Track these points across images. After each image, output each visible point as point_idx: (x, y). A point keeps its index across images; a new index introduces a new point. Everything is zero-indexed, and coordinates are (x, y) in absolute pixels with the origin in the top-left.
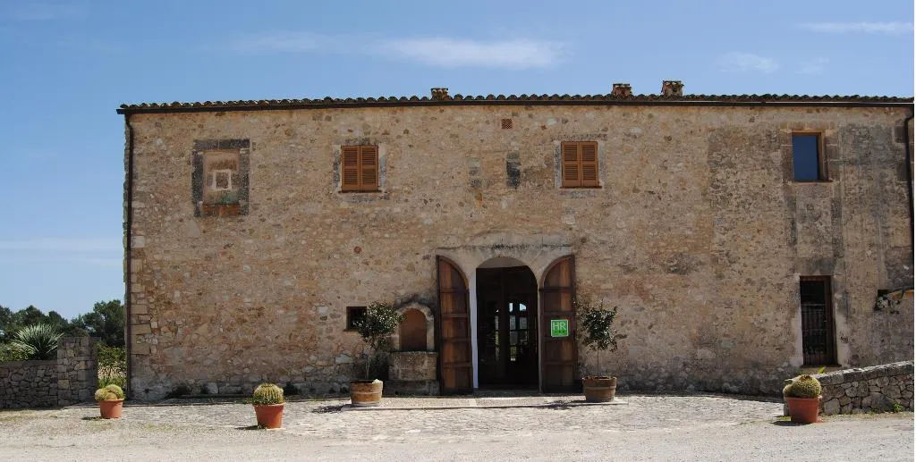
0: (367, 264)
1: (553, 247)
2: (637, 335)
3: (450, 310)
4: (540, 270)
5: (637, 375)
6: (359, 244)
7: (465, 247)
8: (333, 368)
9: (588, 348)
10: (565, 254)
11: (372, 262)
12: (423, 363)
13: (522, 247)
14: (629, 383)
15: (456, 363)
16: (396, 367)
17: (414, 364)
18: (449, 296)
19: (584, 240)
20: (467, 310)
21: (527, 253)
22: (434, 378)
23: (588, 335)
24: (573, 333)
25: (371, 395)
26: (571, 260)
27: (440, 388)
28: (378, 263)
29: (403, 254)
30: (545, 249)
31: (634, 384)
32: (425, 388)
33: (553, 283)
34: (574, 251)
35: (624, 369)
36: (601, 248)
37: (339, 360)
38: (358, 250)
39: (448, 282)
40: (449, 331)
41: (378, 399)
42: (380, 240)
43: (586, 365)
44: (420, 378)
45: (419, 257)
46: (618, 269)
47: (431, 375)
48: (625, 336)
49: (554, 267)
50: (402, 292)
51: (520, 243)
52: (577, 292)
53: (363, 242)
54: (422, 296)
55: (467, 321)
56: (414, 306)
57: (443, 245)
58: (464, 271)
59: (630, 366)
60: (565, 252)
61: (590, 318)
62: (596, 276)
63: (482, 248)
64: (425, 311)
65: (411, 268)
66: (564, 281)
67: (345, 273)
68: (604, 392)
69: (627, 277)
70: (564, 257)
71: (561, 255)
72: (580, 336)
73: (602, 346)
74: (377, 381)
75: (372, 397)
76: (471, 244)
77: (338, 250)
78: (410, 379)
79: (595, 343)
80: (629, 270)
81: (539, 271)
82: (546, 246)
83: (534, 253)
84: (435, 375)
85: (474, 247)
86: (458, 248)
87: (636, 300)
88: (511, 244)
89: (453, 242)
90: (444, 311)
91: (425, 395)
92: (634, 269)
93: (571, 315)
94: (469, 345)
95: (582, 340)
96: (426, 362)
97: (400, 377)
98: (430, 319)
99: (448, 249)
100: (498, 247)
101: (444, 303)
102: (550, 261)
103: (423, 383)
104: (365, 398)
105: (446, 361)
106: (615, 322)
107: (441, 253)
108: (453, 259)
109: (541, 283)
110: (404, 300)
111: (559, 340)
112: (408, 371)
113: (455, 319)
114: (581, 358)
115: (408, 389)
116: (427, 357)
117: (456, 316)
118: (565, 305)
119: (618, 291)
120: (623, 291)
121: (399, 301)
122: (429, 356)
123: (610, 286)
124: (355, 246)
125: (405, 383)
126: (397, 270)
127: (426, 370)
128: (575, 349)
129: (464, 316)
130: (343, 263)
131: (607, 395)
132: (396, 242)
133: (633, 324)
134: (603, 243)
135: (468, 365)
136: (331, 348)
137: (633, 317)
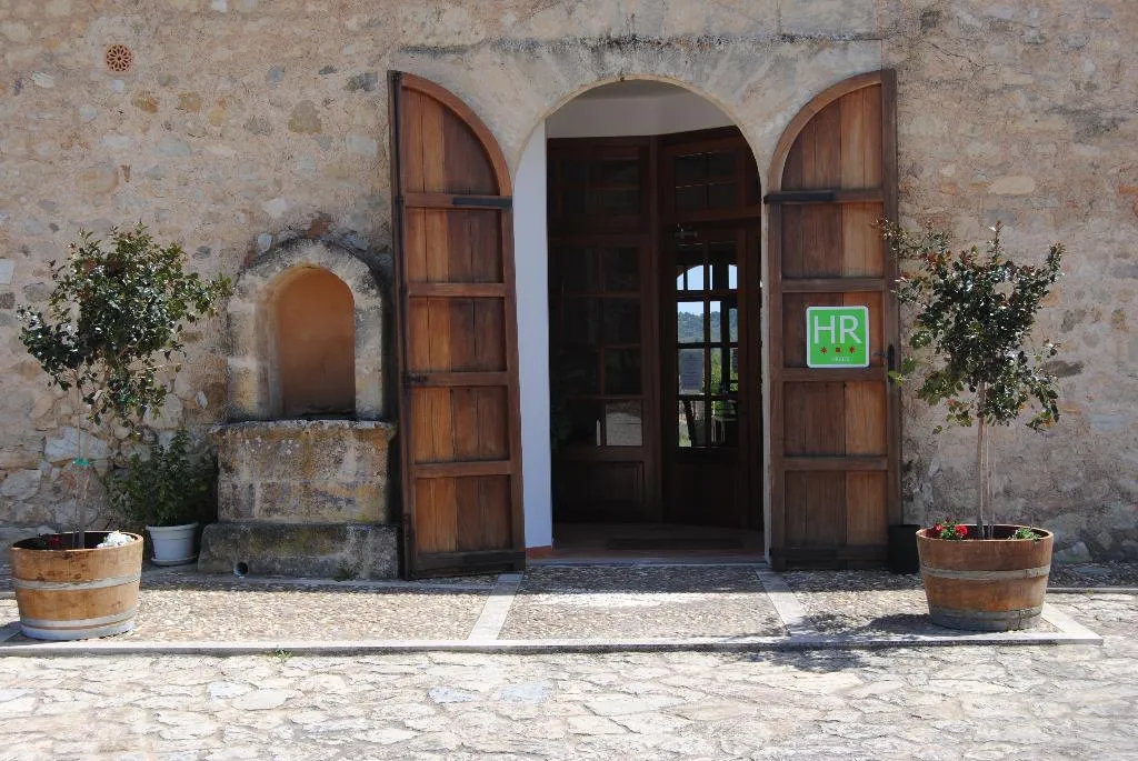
0: (151, 106)
1: (818, 42)
2: (1119, 363)
3: (440, 266)
4: (771, 125)
5: (1119, 508)
6: (124, 36)
7: (499, 44)
8: (37, 474)
9: (941, 409)
10: (860, 69)
11: (168, 99)
12: (339, 461)
13: (703, 44)
14: (1086, 536)
15: (460, 459)
16: (244, 476)
17: (306, 466)
18: (438, 223)
19: (929, 19)
20: (502, 269)
21: (723, 63)
22: (381, 517)
23: (941, 364)
24: (888, 357)
25: (86, 595)
26: (881, 91)
27: (400, 550)
28: (189, 103)
29: (276, 74)
30: (787, 49)
31: (1105, 540)
32: (344, 554)
33: (815, 173)
34: (895, 59)
35: (1068, 487)
36: (996, 49)
37: (57, 449)
38: (118, 59)
39: (432, 167)
40: (433, 349)
41: (116, 607)
42: (197, 23)
43: (933, 468)
44: (329, 515)
45: (337, 81)
46: (1057, 123)
47: (368, 506)
48: (1075, 369)
49: (818, 116)
50: (276, 209)
51: (696, 28)
52: (905, 206)
53: (137, 28)
54: (346, 222)
55: (503, 312)
56: (313, 255)
57: (420, 40)
58: (495, 130)
59: (1095, 474)
60: (863, 60)
61: (950, 293)
62: (974, 150)
63: (559, 49)
64: (350, 272)
65: (306, 121)
66: (856, 168)
67: (74, 138)
68: (1001, 592)
69: (1086, 152)
70: (855, 79)
71: (849, 72)
72: (909, 368)
73: (997, 407)
74: (117, 538)
75: (89, 604)
76: (522, 35)
77: (52, 58)
78: (293, 520)
79: (968, 397)
80: (1094, 126)
81: (765, 136)
82: (792, 39)
83: (745, 64)
84: (381, 502)
85: (532, 46)
86: (476, 47)
87: (1121, 236)
88: (665, 35)
89: (455, 25)
90: (415, 271)
91: (343, 578)
92: (1114, 123)
93: (879, 292)
94: (506, 398)
95: (918, 380)
96: (350, 458)
97: (257, 512)
98: (368, 303)
99: (436, 52)
100: (616, 44)
101: (417, 246)
102: (803, 95)
103: (335, 532)
104: (64, 605)
105: (422, 453)
106: (1046, 315)
107: (410, 65)
108: (452, 87)
109: (771, 175)
110: (282, 237)
111: (835, 382)
112: (287, 490)
113: (457, 303)
114: (915, 446)
115: (284, 554)
116: (351, 441)
117: (459, 290)
118: (857, 251)
119: (1052, 202)
120: (1074, 204)
121: (265, 242)
122: (361, 435)
123: (1024, 184)
124: (112, 42)
125: (271, 534)
126: (257, 127)
127: (351, 487)
128: (892, 413)
129: (495, 291)
130: (64, 104)
131: (1012, 604)
132: (252, 26)
133: (1105, 324)
134: (999, 27)
135: (506, 468)
136: (31, 406)
137: (1103, 296)
